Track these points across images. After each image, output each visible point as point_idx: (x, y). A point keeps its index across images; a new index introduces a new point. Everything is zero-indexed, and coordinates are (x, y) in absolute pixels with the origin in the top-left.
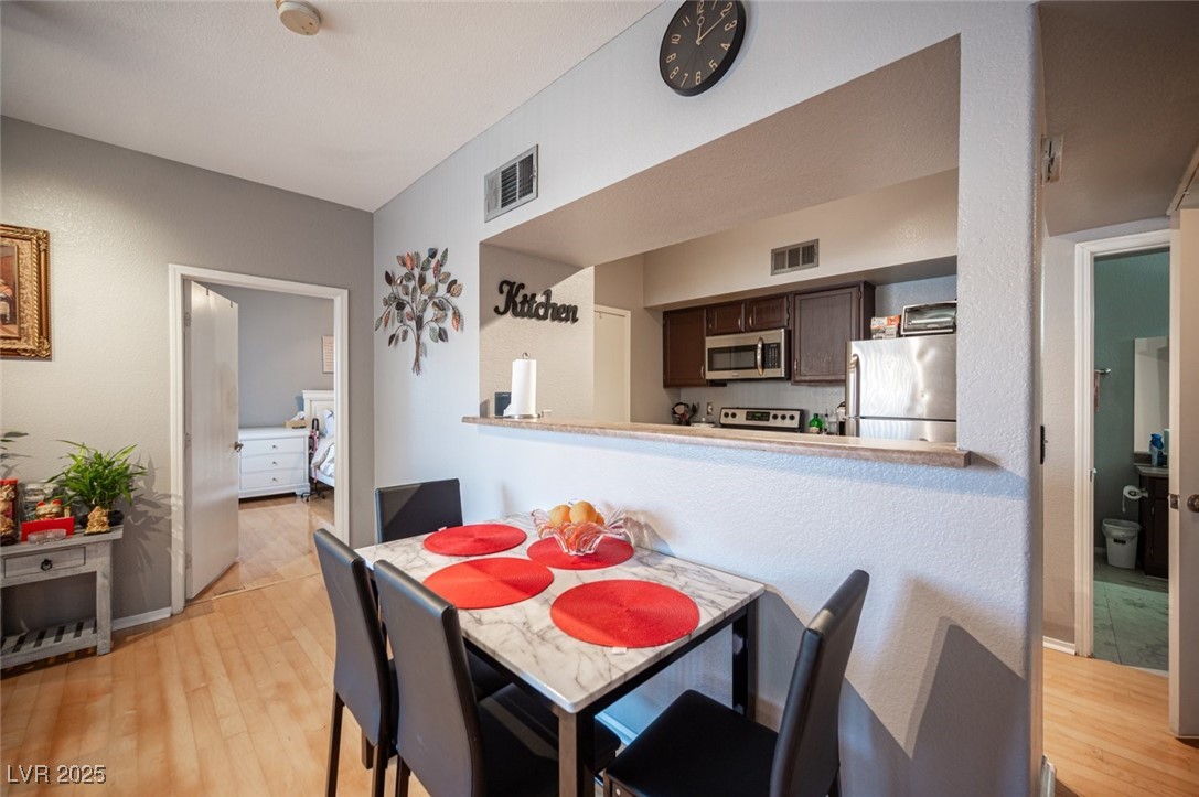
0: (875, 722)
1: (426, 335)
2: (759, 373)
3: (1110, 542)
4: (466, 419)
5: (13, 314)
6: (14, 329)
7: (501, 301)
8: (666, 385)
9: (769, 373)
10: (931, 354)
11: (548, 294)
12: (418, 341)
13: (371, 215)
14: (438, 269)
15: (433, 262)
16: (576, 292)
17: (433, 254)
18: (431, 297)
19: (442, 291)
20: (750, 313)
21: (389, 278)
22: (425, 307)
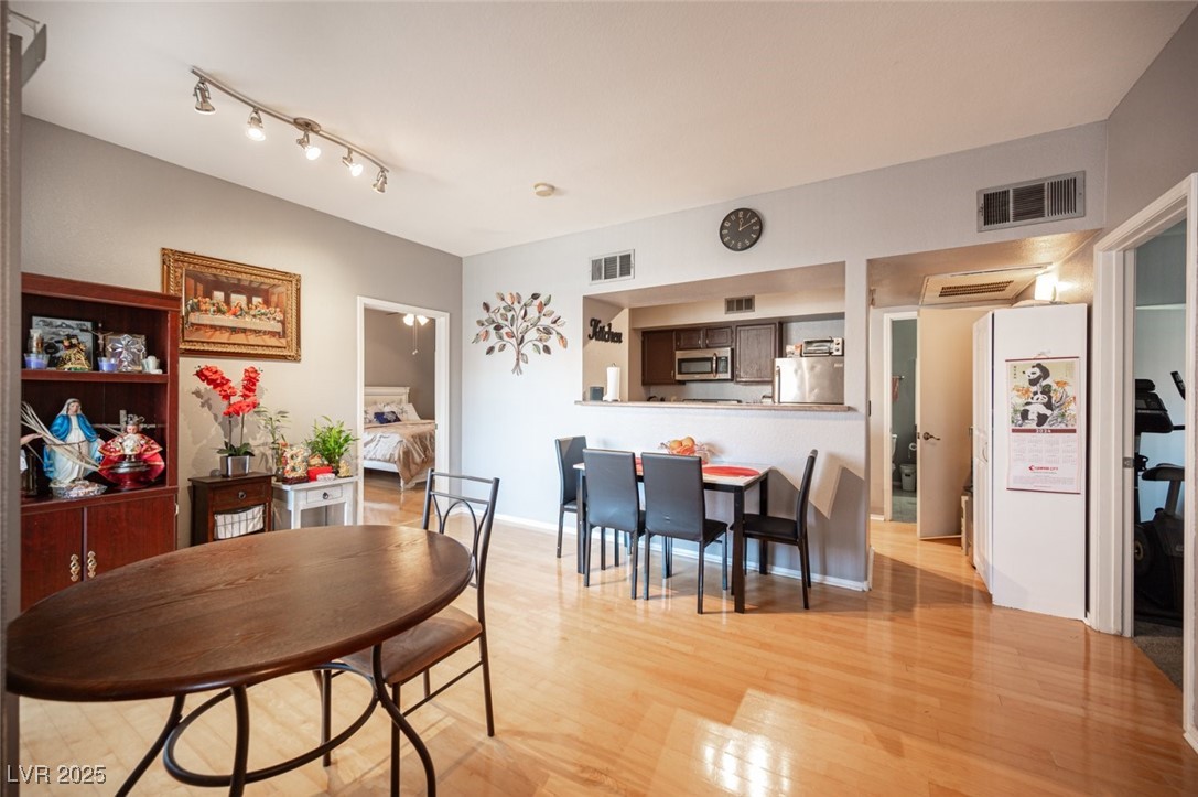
1: (527, 349)
3: (903, 476)
4: (576, 402)
5: (284, 331)
6: (284, 341)
7: (590, 331)
8: (644, 383)
9: (720, 376)
10: (818, 368)
11: (610, 325)
12: (519, 352)
13: (461, 259)
14: (541, 307)
15: (536, 302)
16: (621, 324)
17: (535, 296)
18: (534, 325)
19: (546, 322)
20: (707, 336)
21: (486, 307)
22: (526, 330)
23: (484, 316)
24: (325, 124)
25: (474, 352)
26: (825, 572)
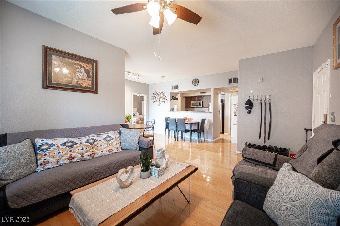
0: (206, 129)
1: (161, 101)
2: (198, 106)
4: (169, 111)
7: (172, 98)
8: (185, 108)
9: (200, 106)
11: (176, 97)
12: (159, 102)
13: (149, 85)
14: (163, 94)
15: (162, 93)
16: (178, 97)
17: (162, 92)
18: (162, 97)
19: (164, 97)
20: (197, 98)
21: (153, 94)
22: (160, 98)
23: (153, 95)
24: (131, 72)
25: (151, 102)
26: (207, 139)
